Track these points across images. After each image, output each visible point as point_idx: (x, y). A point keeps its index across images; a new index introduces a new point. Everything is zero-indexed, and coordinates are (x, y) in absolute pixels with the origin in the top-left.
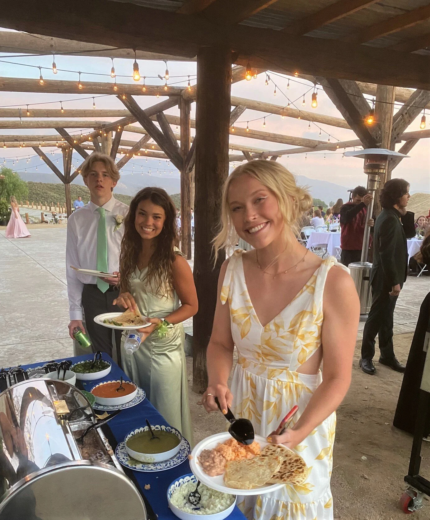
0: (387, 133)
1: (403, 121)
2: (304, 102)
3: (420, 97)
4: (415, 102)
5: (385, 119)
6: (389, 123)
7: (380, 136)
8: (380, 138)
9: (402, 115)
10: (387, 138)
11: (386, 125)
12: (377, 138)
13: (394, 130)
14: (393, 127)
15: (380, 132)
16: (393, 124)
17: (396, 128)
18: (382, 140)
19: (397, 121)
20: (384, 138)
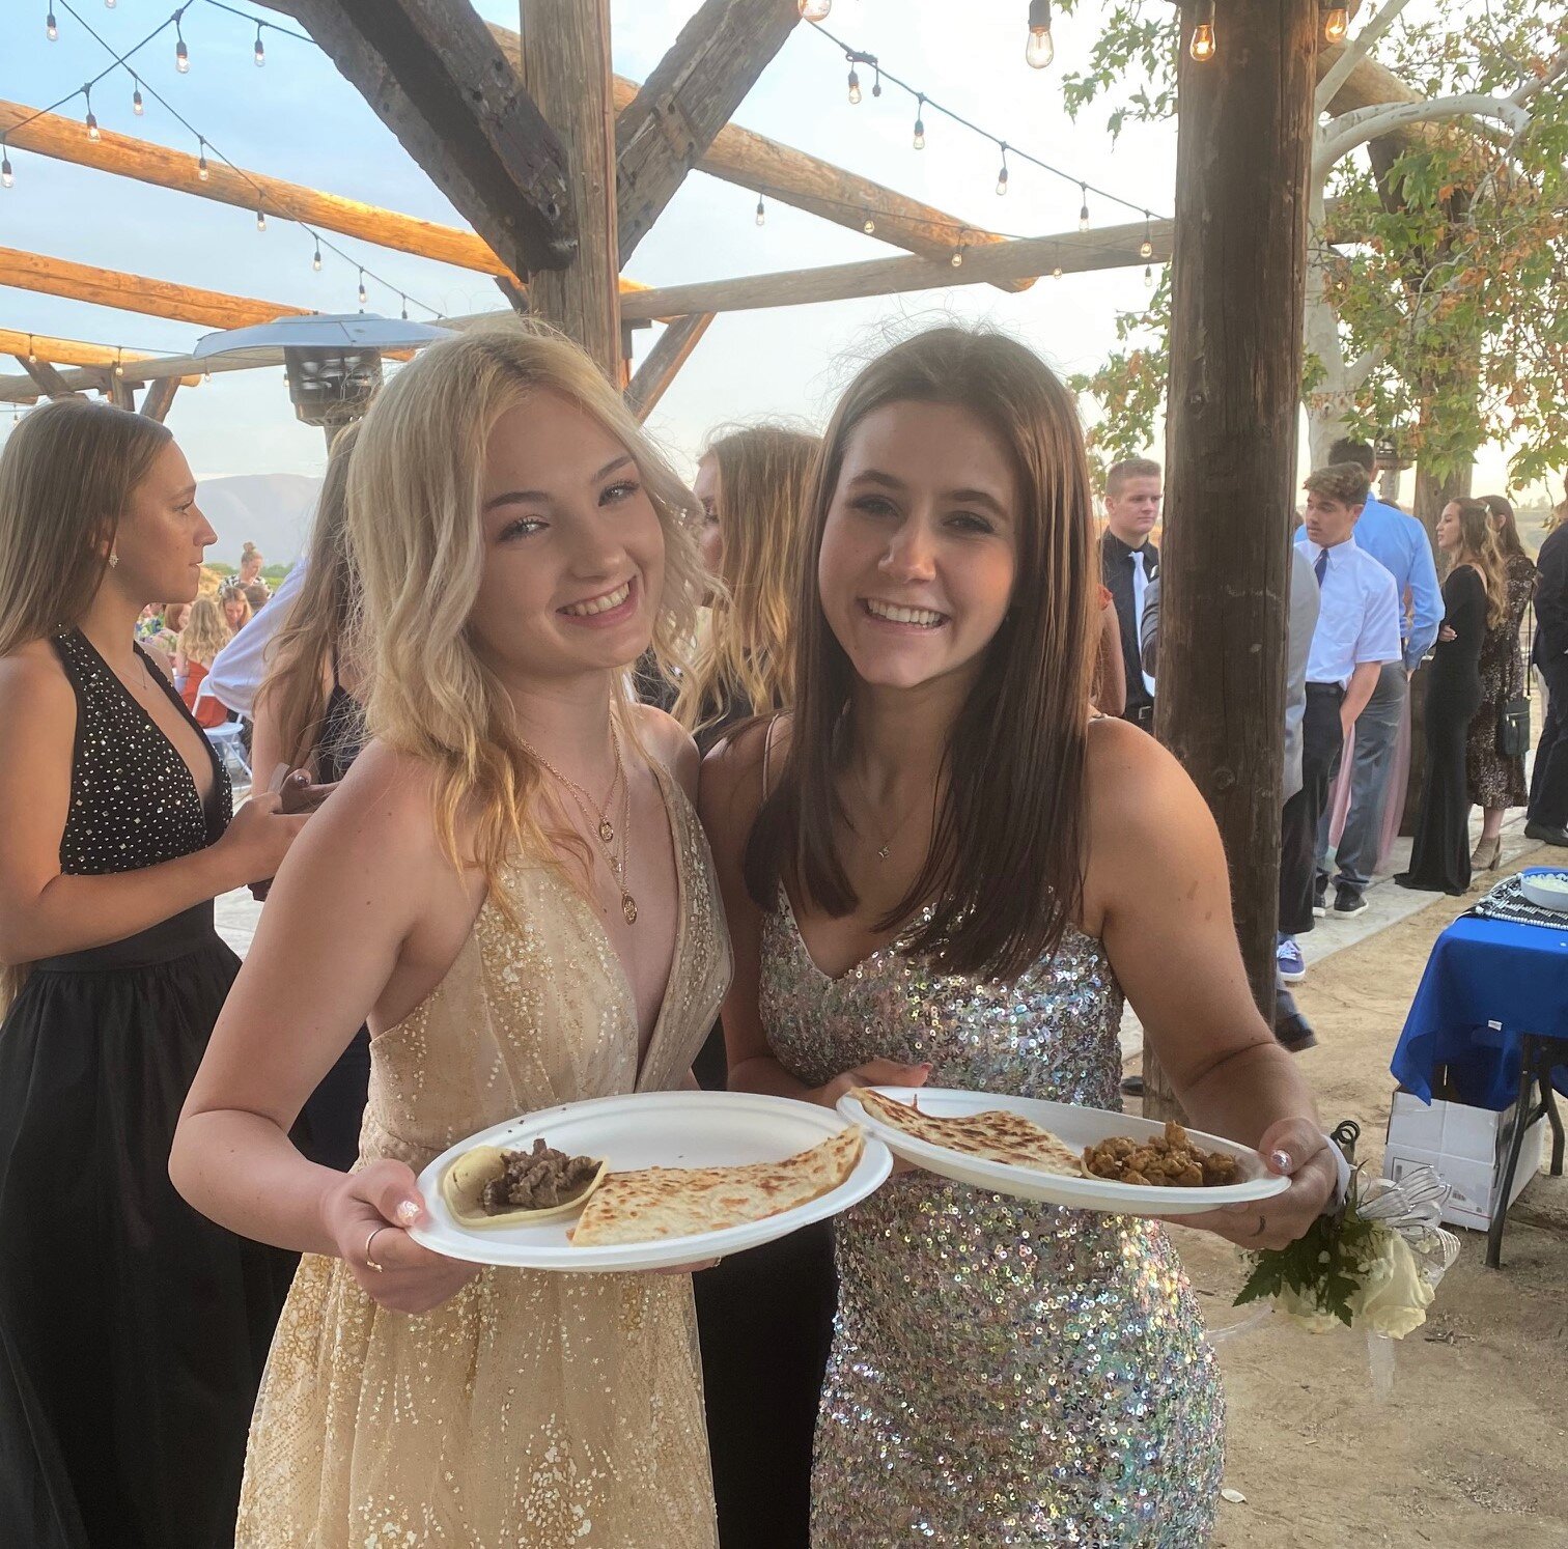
0: (596, 189)
1: (660, 140)
2: (182, 50)
3: (721, 40)
4: (703, 61)
5: (576, 120)
6: (597, 141)
7: (564, 203)
8: (564, 210)
9: (655, 111)
10: (602, 216)
11: (589, 151)
12: (551, 209)
13: (626, 185)
14: (622, 167)
15: (562, 183)
16: (618, 154)
17: (634, 175)
18: (575, 224)
19: (634, 141)
20: (587, 214)
